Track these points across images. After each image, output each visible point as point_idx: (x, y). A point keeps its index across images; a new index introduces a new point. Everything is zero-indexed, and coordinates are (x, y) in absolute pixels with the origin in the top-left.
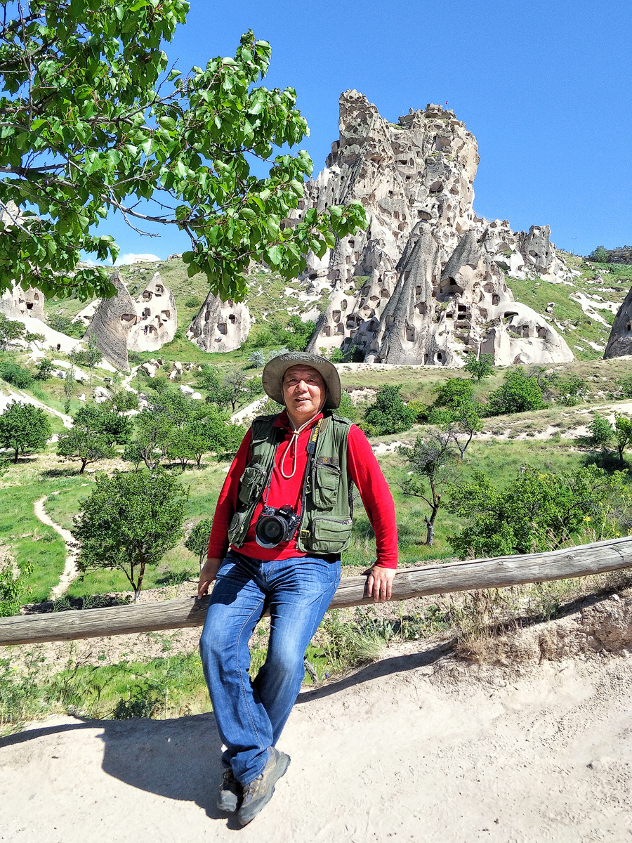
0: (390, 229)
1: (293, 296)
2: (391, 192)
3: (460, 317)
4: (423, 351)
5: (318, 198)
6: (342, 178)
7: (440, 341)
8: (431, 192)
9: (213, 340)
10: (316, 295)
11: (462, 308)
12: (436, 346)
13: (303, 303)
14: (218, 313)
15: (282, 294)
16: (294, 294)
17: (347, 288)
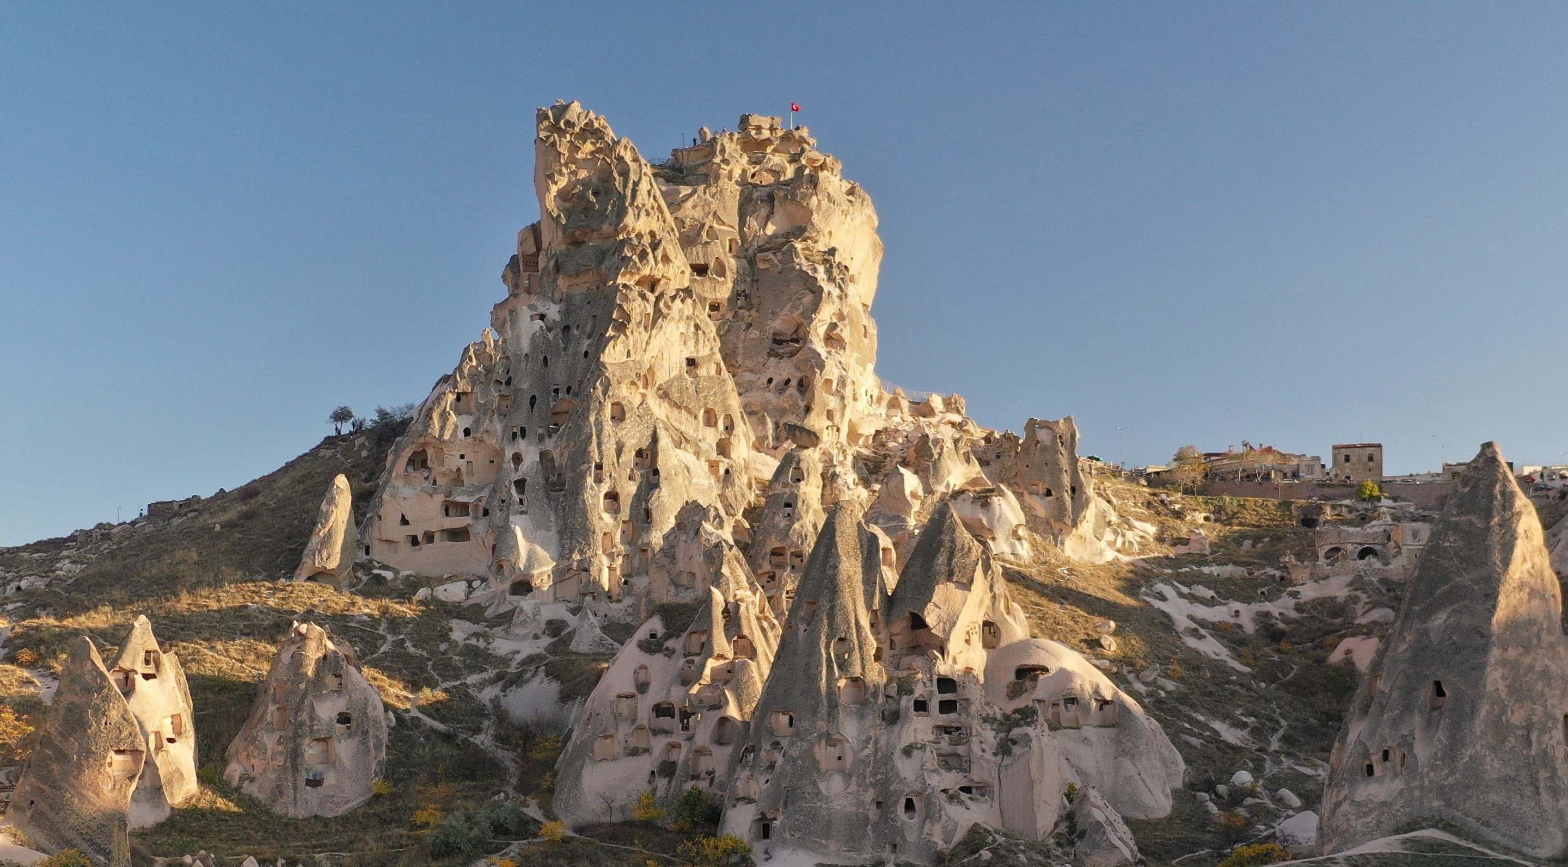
0: (697, 453)
2: (691, 362)
3: (947, 707)
4: (869, 795)
5: (508, 382)
6: (566, 329)
7: (906, 768)
8: (775, 342)
9: (301, 783)
10: (536, 637)
11: (946, 684)
12: (902, 781)
13: (505, 661)
14: (307, 710)
15: (444, 636)
16: (476, 635)
17: (642, 634)
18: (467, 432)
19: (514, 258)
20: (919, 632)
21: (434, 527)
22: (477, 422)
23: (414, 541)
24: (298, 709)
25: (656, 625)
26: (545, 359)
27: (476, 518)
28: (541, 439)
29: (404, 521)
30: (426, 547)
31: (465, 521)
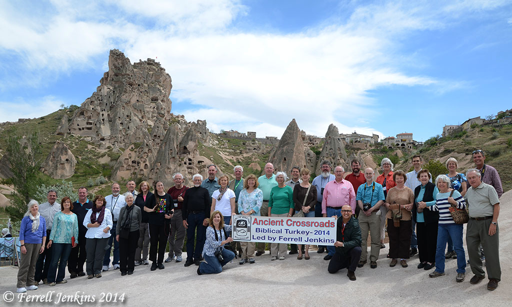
0: (138, 118)
1: (92, 149)
2: (138, 101)
3: (190, 164)
5: (102, 100)
6: (114, 91)
8: (152, 100)
9: (57, 172)
10: (105, 149)
11: (190, 160)
13: (99, 153)
14: (59, 158)
15: (87, 147)
16: (93, 148)
17: (130, 148)
18: (93, 109)
19: (103, 78)
20: (186, 150)
21: (84, 127)
22: (95, 107)
23: (80, 129)
24: (57, 158)
25: (133, 146)
26: (109, 97)
27: (93, 126)
28: (108, 111)
29: (78, 125)
30: (82, 131)
31: (91, 126)
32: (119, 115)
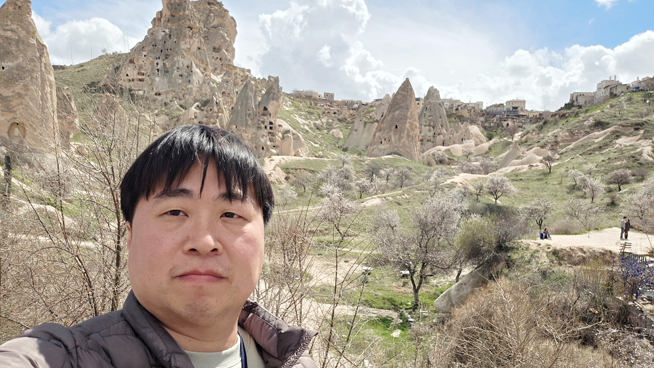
0: (200, 69)
2: (199, 48)
3: (270, 128)
4: (254, 145)
5: (156, 46)
6: (170, 36)
7: (262, 140)
11: (271, 123)
12: (261, 143)
17: (195, 105)
18: (145, 56)
19: (155, 19)
20: (266, 111)
21: (135, 78)
22: (148, 53)
23: (129, 80)
25: (199, 103)
26: (165, 42)
27: (146, 77)
28: (163, 60)
29: (127, 75)
30: (132, 82)
31: (143, 77)
32: (177, 65)
